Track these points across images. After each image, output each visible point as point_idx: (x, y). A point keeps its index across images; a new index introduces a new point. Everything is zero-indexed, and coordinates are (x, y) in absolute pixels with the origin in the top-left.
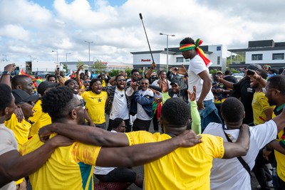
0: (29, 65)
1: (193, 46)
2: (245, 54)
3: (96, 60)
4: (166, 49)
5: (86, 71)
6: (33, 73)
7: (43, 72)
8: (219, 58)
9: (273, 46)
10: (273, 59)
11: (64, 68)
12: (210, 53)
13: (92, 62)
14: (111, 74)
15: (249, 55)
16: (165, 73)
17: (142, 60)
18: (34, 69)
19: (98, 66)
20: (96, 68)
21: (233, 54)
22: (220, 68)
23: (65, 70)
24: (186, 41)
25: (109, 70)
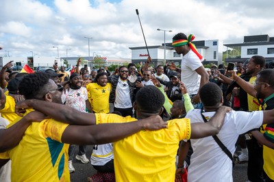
0: (31, 60)
1: (186, 41)
2: (240, 49)
3: (95, 56)
4: (163, 45)
5: (86, 66)
6: (35, 68)
7: (44, 67)
8: (215, 53)
9: (268, 41)
10: (268, 53)
11: (64, 63)
12: (207, 48)
13: (92, 57)
14: (111, 69)
15: (244, 50)
16: (162, 67)
17: (141, 55)
18: (35, 65)
19: (98, 60)
20: (96, 63)
21: (229, 49)
22: (216, 63)
23: (65, 65)
24: (179, 37)
25: (108, 65)
